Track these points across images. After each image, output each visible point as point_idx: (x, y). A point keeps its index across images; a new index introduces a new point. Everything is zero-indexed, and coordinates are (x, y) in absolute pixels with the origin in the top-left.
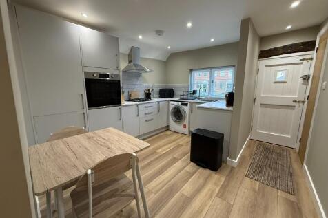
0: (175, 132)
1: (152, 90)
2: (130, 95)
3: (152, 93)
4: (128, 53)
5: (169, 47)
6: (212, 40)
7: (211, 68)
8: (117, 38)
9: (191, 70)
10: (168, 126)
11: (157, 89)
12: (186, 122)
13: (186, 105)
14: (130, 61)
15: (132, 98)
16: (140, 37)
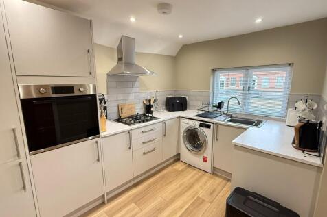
0: (190, 166)
1: (155, 101)
2: (120, 110)
3: (155, 105)
4: (116, 47)
5: (181, 36)
6: (259, 21)
7: (247, 68)
8: (90, 21)
9: (214, 70)
10: (178, 155)
11: (162, 99)
12: (208, 153)
13: (208, 127)
14: (120, 59)
15: (123, 116)
16: (133, 19)
